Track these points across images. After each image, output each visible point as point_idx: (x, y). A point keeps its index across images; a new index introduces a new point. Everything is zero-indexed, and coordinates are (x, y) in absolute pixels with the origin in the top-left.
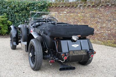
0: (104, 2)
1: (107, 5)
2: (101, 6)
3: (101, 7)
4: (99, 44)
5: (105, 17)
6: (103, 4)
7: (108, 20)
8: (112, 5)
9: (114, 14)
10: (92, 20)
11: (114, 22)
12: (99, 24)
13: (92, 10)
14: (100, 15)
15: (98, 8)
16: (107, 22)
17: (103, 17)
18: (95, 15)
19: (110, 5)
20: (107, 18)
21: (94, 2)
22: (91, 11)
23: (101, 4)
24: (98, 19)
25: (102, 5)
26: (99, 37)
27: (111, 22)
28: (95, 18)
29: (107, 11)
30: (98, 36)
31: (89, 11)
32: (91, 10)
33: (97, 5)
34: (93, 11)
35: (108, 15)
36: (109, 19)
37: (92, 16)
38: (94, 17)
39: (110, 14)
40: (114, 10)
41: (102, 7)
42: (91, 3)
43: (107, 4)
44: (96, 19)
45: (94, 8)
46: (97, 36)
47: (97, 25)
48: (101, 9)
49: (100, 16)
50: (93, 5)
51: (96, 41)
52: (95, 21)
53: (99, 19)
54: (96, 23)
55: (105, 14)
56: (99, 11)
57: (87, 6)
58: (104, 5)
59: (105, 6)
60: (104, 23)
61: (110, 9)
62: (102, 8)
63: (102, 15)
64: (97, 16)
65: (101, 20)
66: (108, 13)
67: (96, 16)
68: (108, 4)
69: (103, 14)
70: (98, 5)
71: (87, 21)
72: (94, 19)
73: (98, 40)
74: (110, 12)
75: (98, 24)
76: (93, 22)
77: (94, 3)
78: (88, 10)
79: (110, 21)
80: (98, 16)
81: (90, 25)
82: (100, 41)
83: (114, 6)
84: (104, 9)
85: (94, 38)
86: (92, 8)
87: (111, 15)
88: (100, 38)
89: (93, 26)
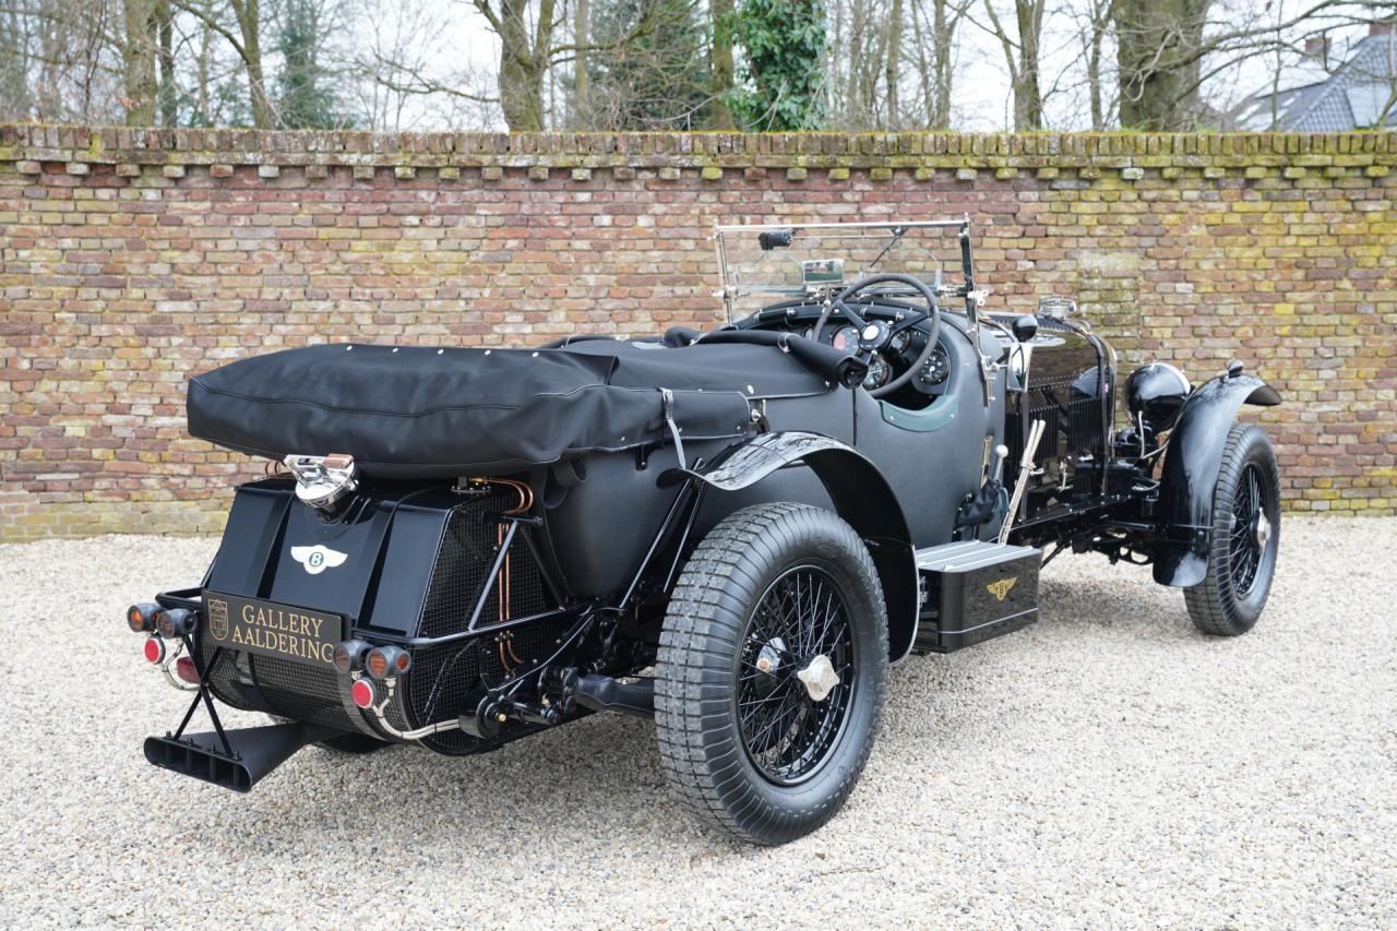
0: (212, 140)
1: (239, 167)
2: (179, 172)
3: (176, 180)
4: (187, 533)
5: (226, 281)
6: (200, 159)
7: (258, 305)
8: (281, 168)
9: (307, 255)
10: (100, 305)
11: (315, 317)
12: (176, 341)
13: (81, 206)
14: (178, 257)
15: (151, 195)
16: (248, 320)
17: (207, 280)
18: (126, 255)
19: (264, 172)
20: (248, 287)
21: (105, 134)
22: (70, 218)
23: (175, 157)
24: (154, 293)
25: (189, 168)
26: (187, 471)
27: (291, 318)
28: (123, 286)
29: (243, 220)
30: (166, 455)
31: (47, 218)
32: (70, 206)
33: (133, 159)
34: (96, 219)
35: (255, 256)
36: (269, 294)
37: (95, 267)
38: (111, 277)
39: (272, 246)
40: (304, 217)
41: (192, 181)
42: (69, 140)
43: (238, 158)
44: (136, 293)
45: (104, 194)
46: (162, 461)
47: (149, 352)
48: (177, 206)
49: (173, 265)
50: (92, 166)
51: (157, 508)
52: (133, 319)
53: (172, 297)
54: (144, 335)
55: (225, 245)
56: (165, 220)
57: (21, 166)
58: (207, 167)
59: (222, 180)
60: (222, 328)
61: (264, 205)
62: (187, 197)
63: (193, 257)
64: (145, 264)
65: (186, 306)
66: (249, 245)
67: (134, 270)
68: (251, 158)
69: (209, 245)
70: (142, 167)
71: (40, 316)
72: (114, 294)
73: (180, 496)
74: (269, 233)
75: (163, 341)
76: (104, 330)
77: (99, 145)
78: (37, 205)
79: (281, 310)
80: (160, 269)
81: (82, 356)
82: (192, 507)
83: (299, 182)
84: (207, 205)
85: (128, 483)
86: (87, 193)
87: (282, 257)
88: (194, 474)
89: (111, 364)
